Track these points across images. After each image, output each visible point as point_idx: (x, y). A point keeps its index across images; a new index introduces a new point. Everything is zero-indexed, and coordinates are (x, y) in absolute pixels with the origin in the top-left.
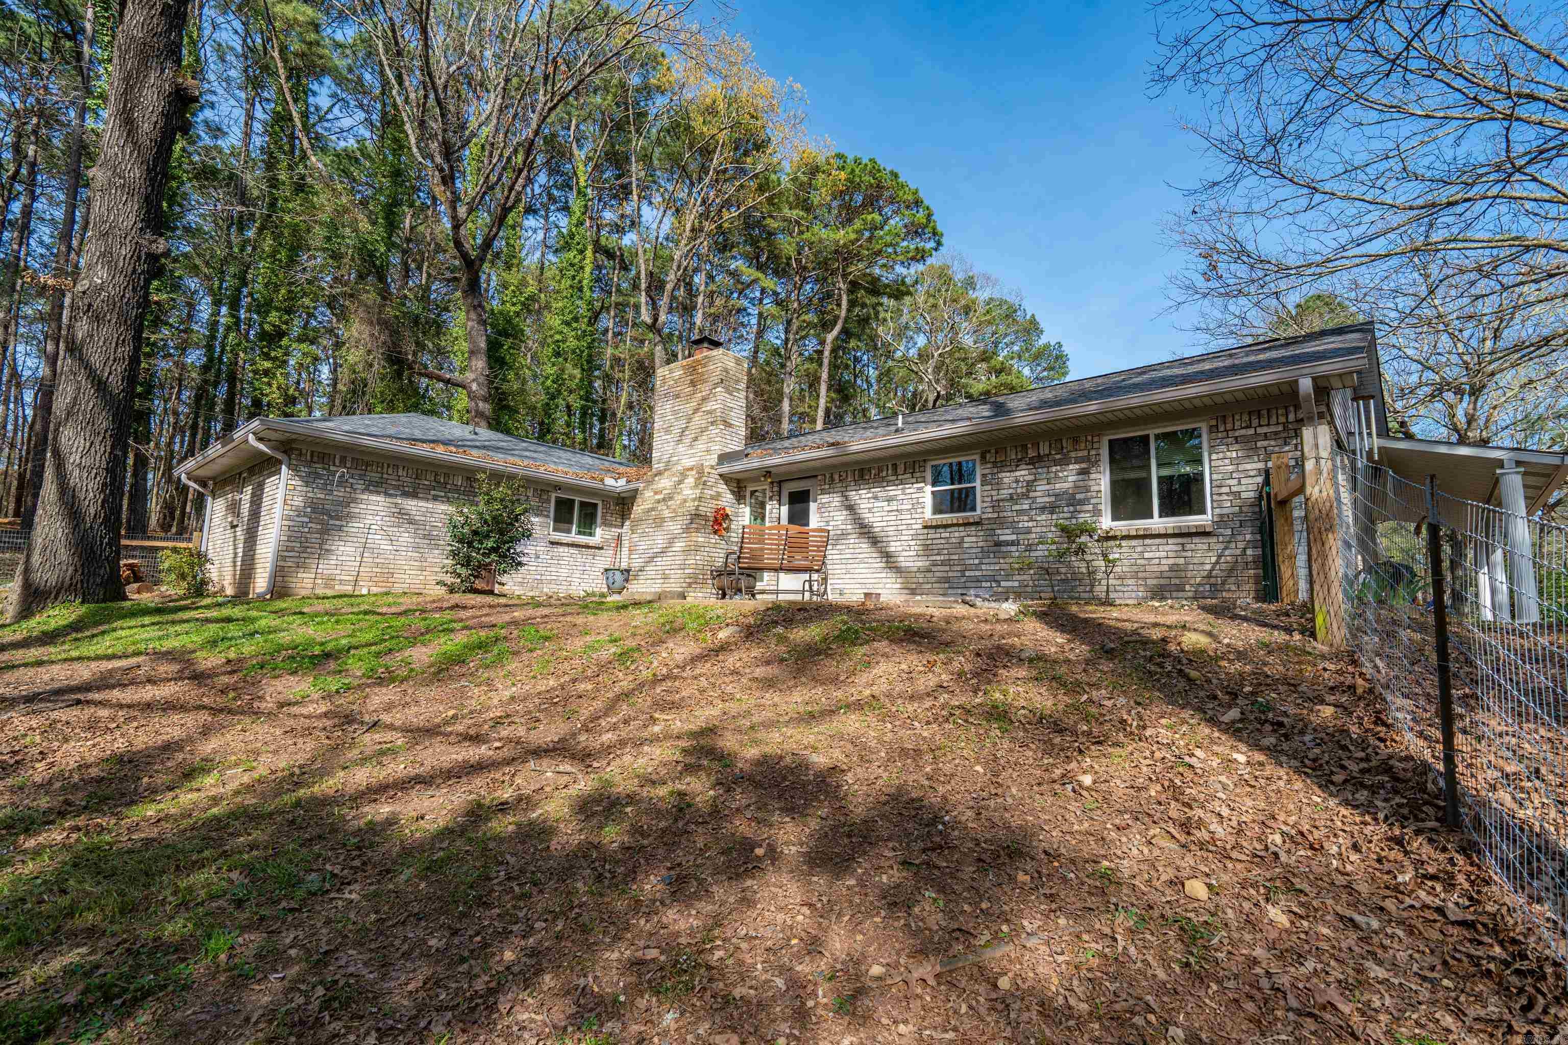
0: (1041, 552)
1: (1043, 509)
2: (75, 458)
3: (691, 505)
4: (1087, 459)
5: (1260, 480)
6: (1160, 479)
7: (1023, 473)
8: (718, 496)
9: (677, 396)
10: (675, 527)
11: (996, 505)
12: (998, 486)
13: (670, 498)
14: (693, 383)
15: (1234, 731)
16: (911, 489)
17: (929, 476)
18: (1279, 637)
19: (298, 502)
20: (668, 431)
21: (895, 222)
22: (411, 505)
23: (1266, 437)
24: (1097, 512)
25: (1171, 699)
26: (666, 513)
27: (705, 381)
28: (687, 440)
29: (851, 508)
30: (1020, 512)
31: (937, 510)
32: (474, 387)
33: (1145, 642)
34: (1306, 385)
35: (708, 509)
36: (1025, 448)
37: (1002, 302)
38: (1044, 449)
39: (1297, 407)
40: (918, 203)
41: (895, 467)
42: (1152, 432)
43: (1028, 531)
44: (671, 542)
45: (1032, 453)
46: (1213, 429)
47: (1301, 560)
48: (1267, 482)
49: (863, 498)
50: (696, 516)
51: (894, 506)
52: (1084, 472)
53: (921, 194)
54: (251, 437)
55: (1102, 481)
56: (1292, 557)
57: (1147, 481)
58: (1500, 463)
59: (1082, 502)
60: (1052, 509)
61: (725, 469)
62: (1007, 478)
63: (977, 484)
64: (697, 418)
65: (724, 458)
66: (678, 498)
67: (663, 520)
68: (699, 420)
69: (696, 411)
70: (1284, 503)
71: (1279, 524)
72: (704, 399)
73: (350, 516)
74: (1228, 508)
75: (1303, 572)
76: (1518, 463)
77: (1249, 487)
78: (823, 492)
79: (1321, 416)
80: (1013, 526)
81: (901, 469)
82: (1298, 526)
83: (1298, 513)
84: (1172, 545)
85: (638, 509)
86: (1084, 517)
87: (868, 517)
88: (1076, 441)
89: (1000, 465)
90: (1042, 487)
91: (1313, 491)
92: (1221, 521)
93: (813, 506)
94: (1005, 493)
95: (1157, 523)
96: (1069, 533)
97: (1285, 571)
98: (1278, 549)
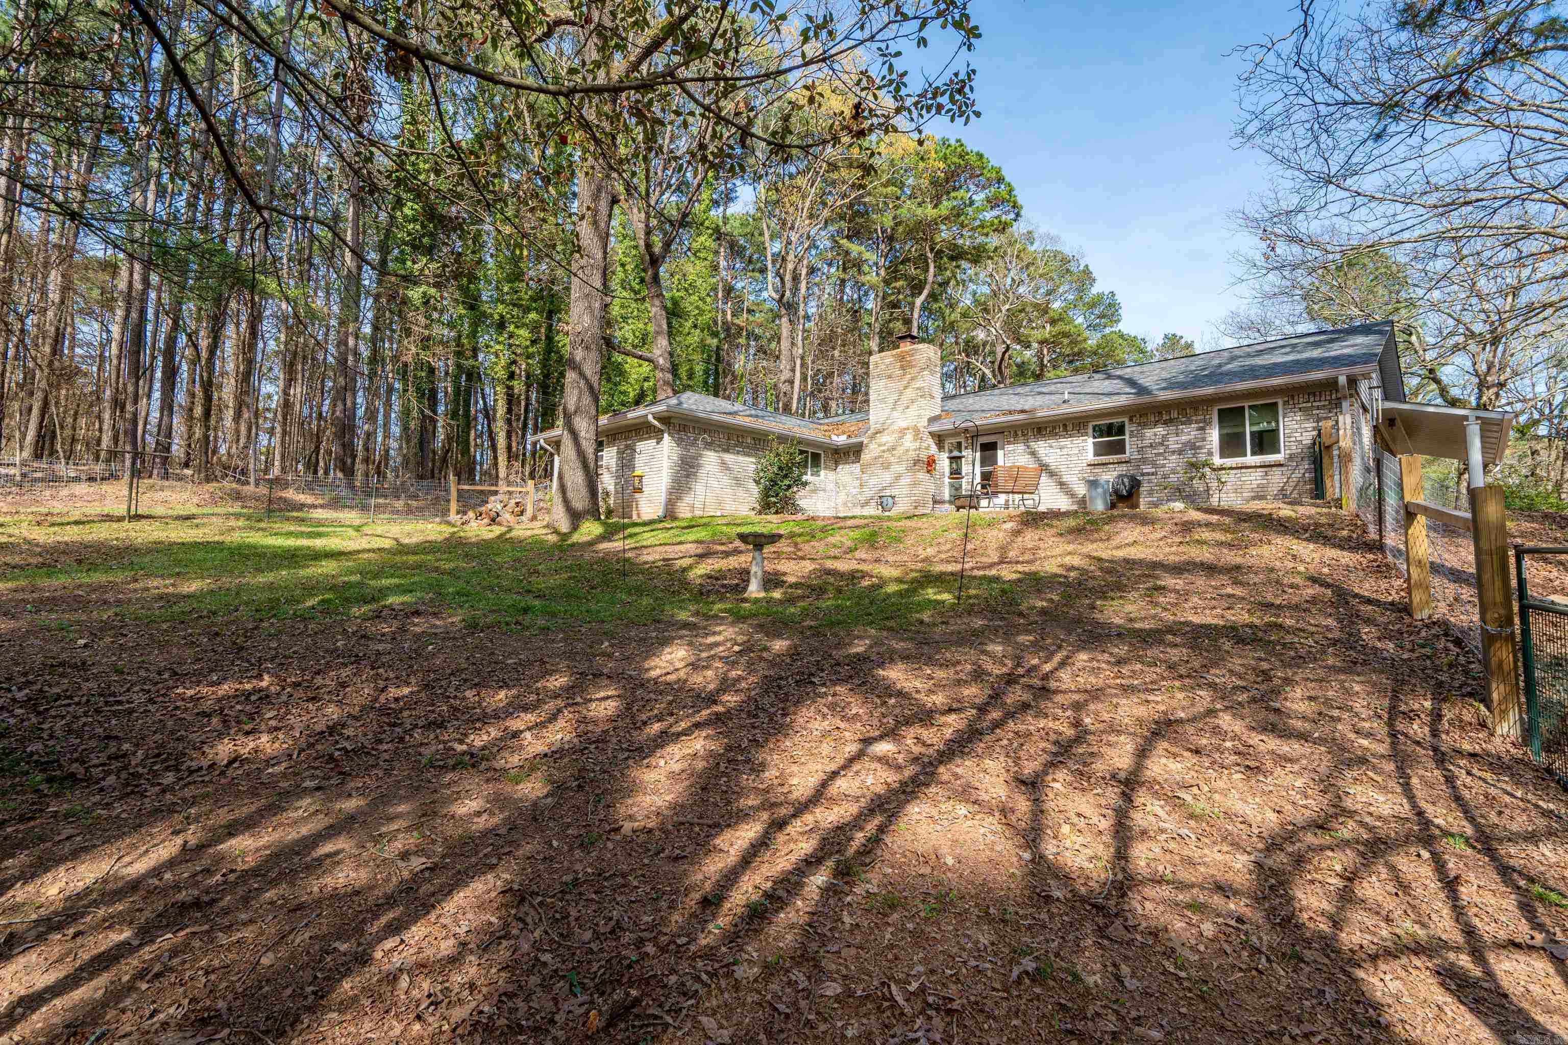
0: (1173, 478)
1: (1173, 452)
2: (583, 434)
3: (912, 454)
4: (1204, 421)
5: (1315, 433)
6: (1252, 433)
7: (1160, 430)
8: (928, 448)
9: (890, 377)
10: (900, 469)
11: (1140, 450)
12: (1142, 437)
13: (894, 448)
14: (903, 368)
15: (1308, 540)
16: (1078, 441)
17: (1090, 430)
18: (1325, 510)
19: (675, 458)
20: (883, 401)
21: (979, 197)
22: (729, 457)
23: (1318, 408)
24: (1210, 453)
25: (1279, 533)
26: (892, 459)
27: (912, 367)
28: (900, 409)
29: (1033, 454)
30: (1157, 455)
31: (1096, 454)
32: (661, 361)
33: (1260, 516)
34: (1342, 380)
35: (924, 456)
36: (1160, 413)
37: (1056, 254)
38: (1174, 414)
39: (1337, 391)
40: (1000, 180)
41: (1065, 426)
42: (1246, 405)
43: (1164, 466)
44: (898, 477)
45: (1165, 417)
46: (1286, 403)
47: (1337, 477)
48: (1319, 435)
49: (1043, 447)
50: (916, 462)
51: (1065, 451)
52: (1202, 429)
53: (1004, 173)
54: (650, 417)
55: (1214, 435)
56: (1332, 476)
57: (1244, 434)
58: (1466, 418)
59: (1200, 448)
60: (1180, 452)
61: (935, 428)
62: (1149, 433)
63: (1127, 437)
64: (909, 391)
65: (932, 420)
66: (901, 450)
67: (890, 464)
68: (909, 393)
69: (906, 388)
70: (1328, 447)
71: (1326, 460)
72: (912, 379)
73: (699, 465)
74: (1294, 449)
75: (1337, 485)
76: (1477, 418)
77: (1307, 438)
78: (1009, 443)
79: (1351, 396)
80: (1154, 465)
81: (1070, 427)
82: (1336, 460)
83: (1336, 452)
84: (1260, 472)
85: (866, 456)
86: (1202, 457)
87: (1047, 460)
88: (1196, 409)
89: (1144, 425)
90: (1172, 439)
91: (1342, 444)
92: (1291, 457)
93: (1000, 453)
94: (1147, 442)
95: (1250, 459)
96: (1193, 466)
97: (1328, 483)
98: (1325, 471)
